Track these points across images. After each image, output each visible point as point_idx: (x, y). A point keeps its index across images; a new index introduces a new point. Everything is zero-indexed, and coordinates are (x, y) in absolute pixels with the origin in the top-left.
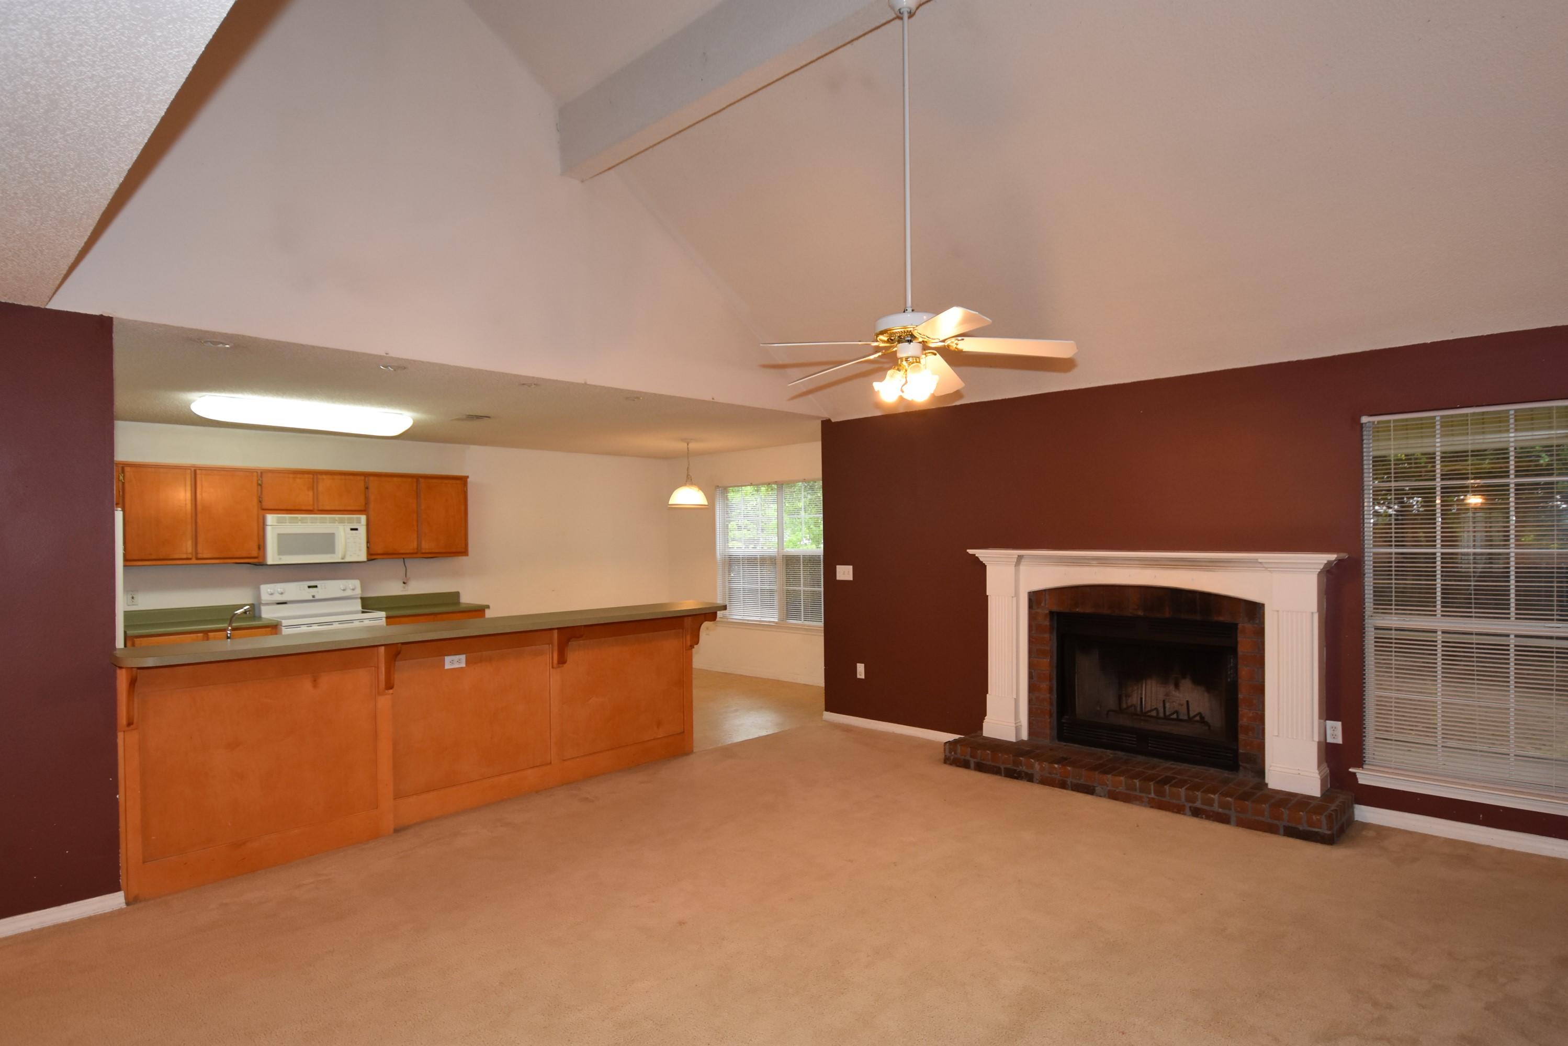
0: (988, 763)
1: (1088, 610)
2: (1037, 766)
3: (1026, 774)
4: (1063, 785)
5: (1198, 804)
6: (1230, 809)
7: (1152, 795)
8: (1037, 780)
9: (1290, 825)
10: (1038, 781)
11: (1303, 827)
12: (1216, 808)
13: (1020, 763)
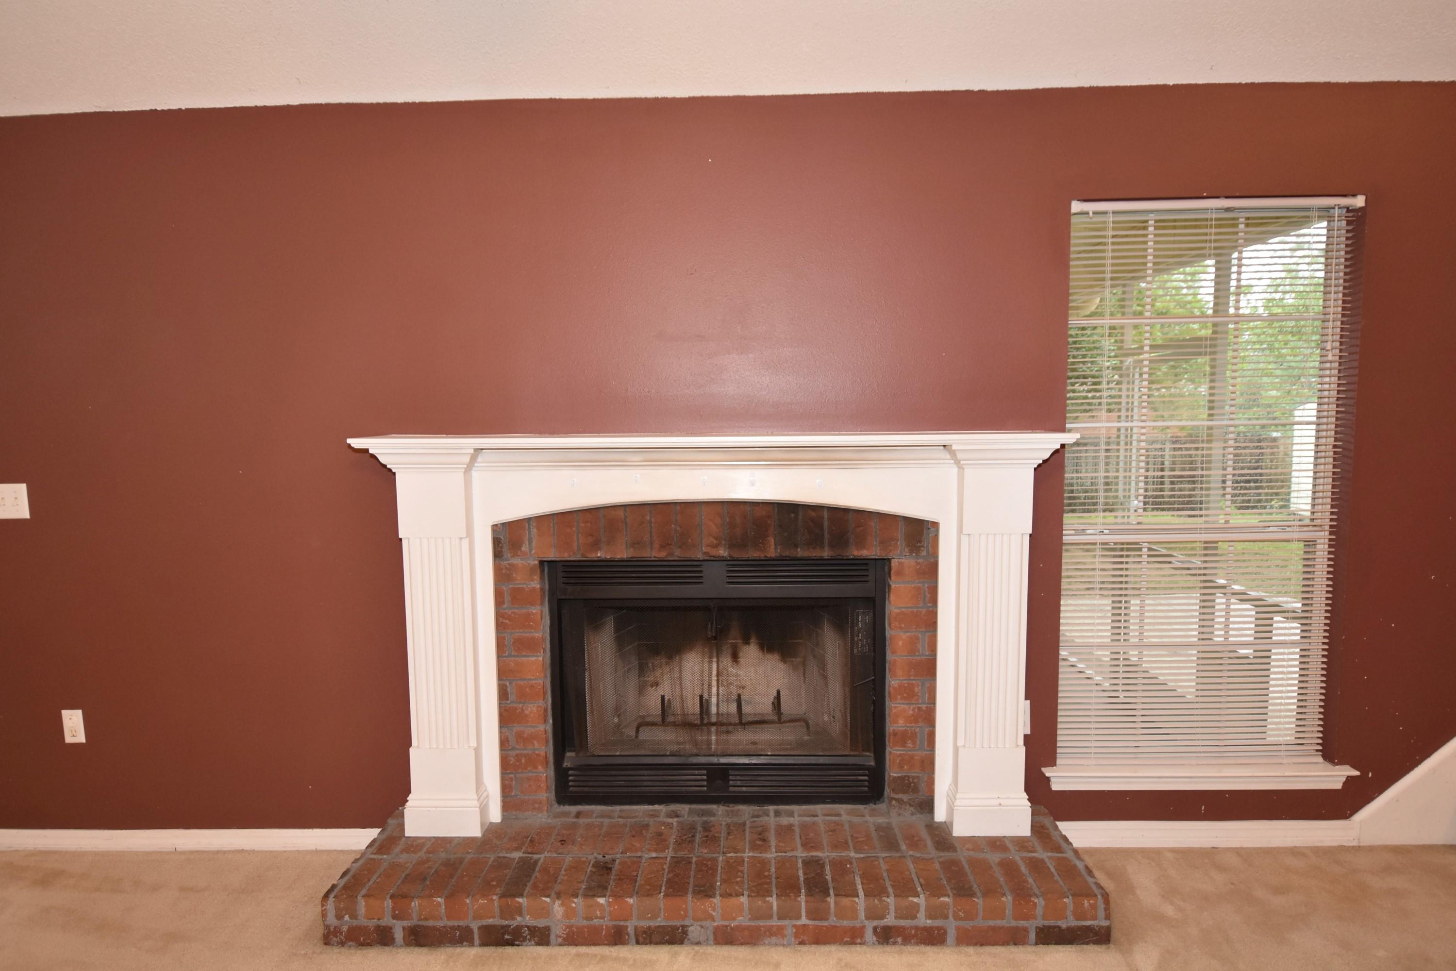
0: (440, 924)
1: (621, 552)
2: (558, 909)
3: (533, 930)
4: (617, 937)
5: (890, 920)
6: (946, 917)
7: (804, 920)
8: (557, 936)
9: (1047, 923)
10: (560, 940)
11: (1069, 922)
12: (922, 920)
13: (519, 911)
